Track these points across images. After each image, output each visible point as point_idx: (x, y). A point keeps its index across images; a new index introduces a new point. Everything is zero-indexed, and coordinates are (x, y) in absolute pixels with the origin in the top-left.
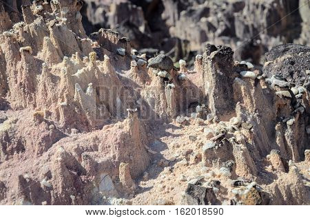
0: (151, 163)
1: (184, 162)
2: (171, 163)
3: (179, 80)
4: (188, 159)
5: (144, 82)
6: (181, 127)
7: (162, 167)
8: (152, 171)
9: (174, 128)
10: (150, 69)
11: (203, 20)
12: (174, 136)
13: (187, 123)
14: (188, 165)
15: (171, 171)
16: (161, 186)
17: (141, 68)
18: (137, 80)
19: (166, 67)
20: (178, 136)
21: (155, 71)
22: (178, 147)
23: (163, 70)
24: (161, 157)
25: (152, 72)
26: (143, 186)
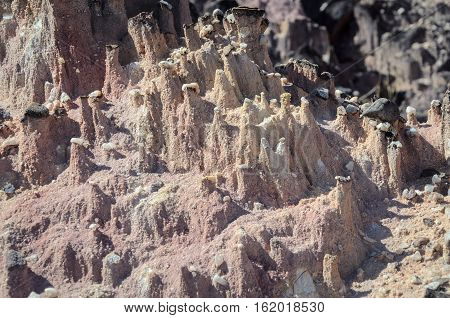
0: (368, 255)
1: (417, 256)
2: (399, 257)
3: (407, 137)
4: (422, 253)
5: (356, 138)
6: (410, 205)
7: (384, 263)
8: (370, 267)
9: (400, 206)
10: (366, 120)
11: (416, 46)
12: (400, 217)
13: (419, 199)
14: (422, 260)
15: (398, 268)
16: (384, 290)
17: (352, 118)
18: (346, 135)
20: (406, 217)
21: (372, 122)
22: (407, 233)
23: (384, 121)
24: (383, 247)
25: (368, 124)
26: (356, 290)
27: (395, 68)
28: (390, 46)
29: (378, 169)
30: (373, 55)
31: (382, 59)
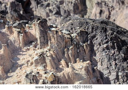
0: (13, 66)
1: (26, 65)
2: (21, 66)
3: (25, 33)
4: (28, 64)
5: (11, 34)
6: (26, 51)
7: (17, 67)
8: (13, 69)
9: (23, 51)
11: (47, 8)
12: (23, 55)
13: (29, 50)
14: (28, 66)
15: (21, 69)
16: (16, 75)
17: (9, 28)
18: (8, 33)
19: (20, 27)
20: (24, 55)
21: (15, 29)
22: (24, 59)
23: (18, 28)
24: (17, 63)
26: (9, 75)
27: (42, 14)
28: (40, 8)
29: (17, 42)
30: (36, 11)
31: (38, 12)
